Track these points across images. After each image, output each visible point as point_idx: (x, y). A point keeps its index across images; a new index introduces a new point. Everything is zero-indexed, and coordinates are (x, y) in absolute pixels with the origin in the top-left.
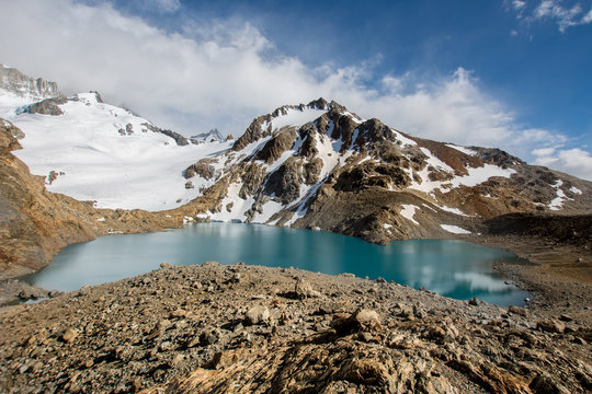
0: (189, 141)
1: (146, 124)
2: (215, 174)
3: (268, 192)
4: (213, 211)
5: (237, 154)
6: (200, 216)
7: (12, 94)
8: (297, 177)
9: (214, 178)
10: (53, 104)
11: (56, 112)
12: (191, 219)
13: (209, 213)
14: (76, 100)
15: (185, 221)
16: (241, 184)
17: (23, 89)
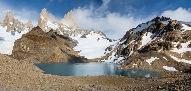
0: (113, 41)
1: (103, 37)
2: (112, 49)
3: (121, 54)
4: (106, 59)
5: (120, 43)
6: (102, 60)
7: (80, 34)
8: (130, 49)
9: (111, 51)
10: (85, 35)
11: (85, 37)
12: (100, 61)
13: (105, 60)
14: (89, 34)
15: (98, 61)
16: (116, 52)
17: (82, 33)
